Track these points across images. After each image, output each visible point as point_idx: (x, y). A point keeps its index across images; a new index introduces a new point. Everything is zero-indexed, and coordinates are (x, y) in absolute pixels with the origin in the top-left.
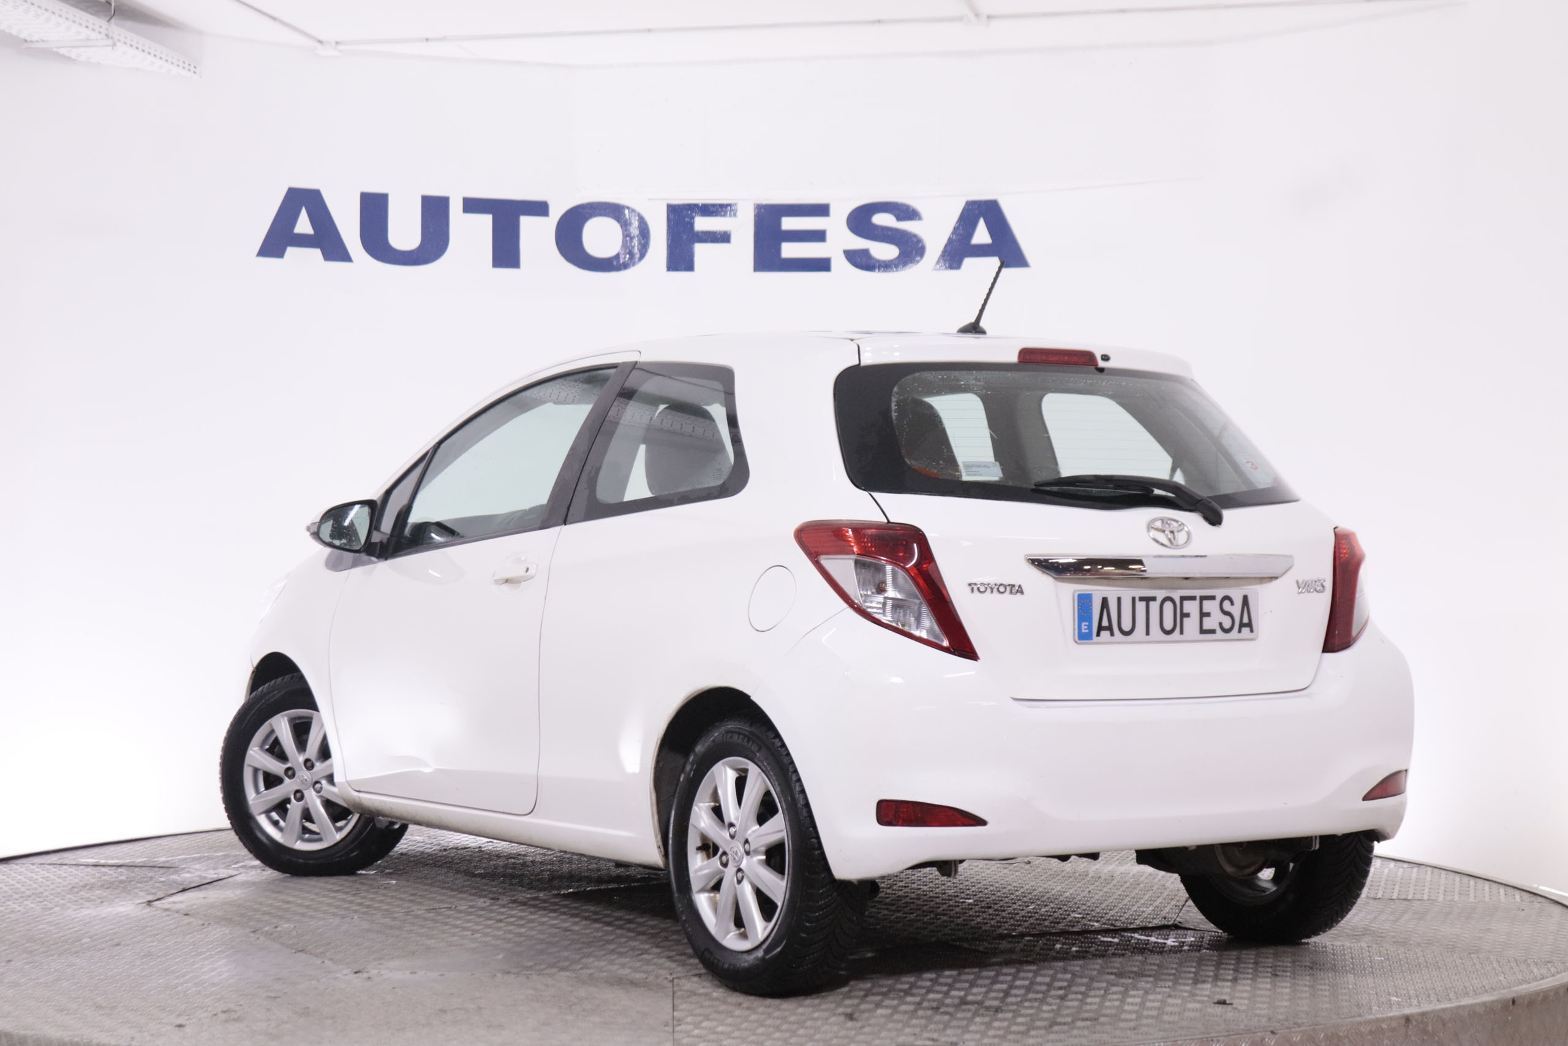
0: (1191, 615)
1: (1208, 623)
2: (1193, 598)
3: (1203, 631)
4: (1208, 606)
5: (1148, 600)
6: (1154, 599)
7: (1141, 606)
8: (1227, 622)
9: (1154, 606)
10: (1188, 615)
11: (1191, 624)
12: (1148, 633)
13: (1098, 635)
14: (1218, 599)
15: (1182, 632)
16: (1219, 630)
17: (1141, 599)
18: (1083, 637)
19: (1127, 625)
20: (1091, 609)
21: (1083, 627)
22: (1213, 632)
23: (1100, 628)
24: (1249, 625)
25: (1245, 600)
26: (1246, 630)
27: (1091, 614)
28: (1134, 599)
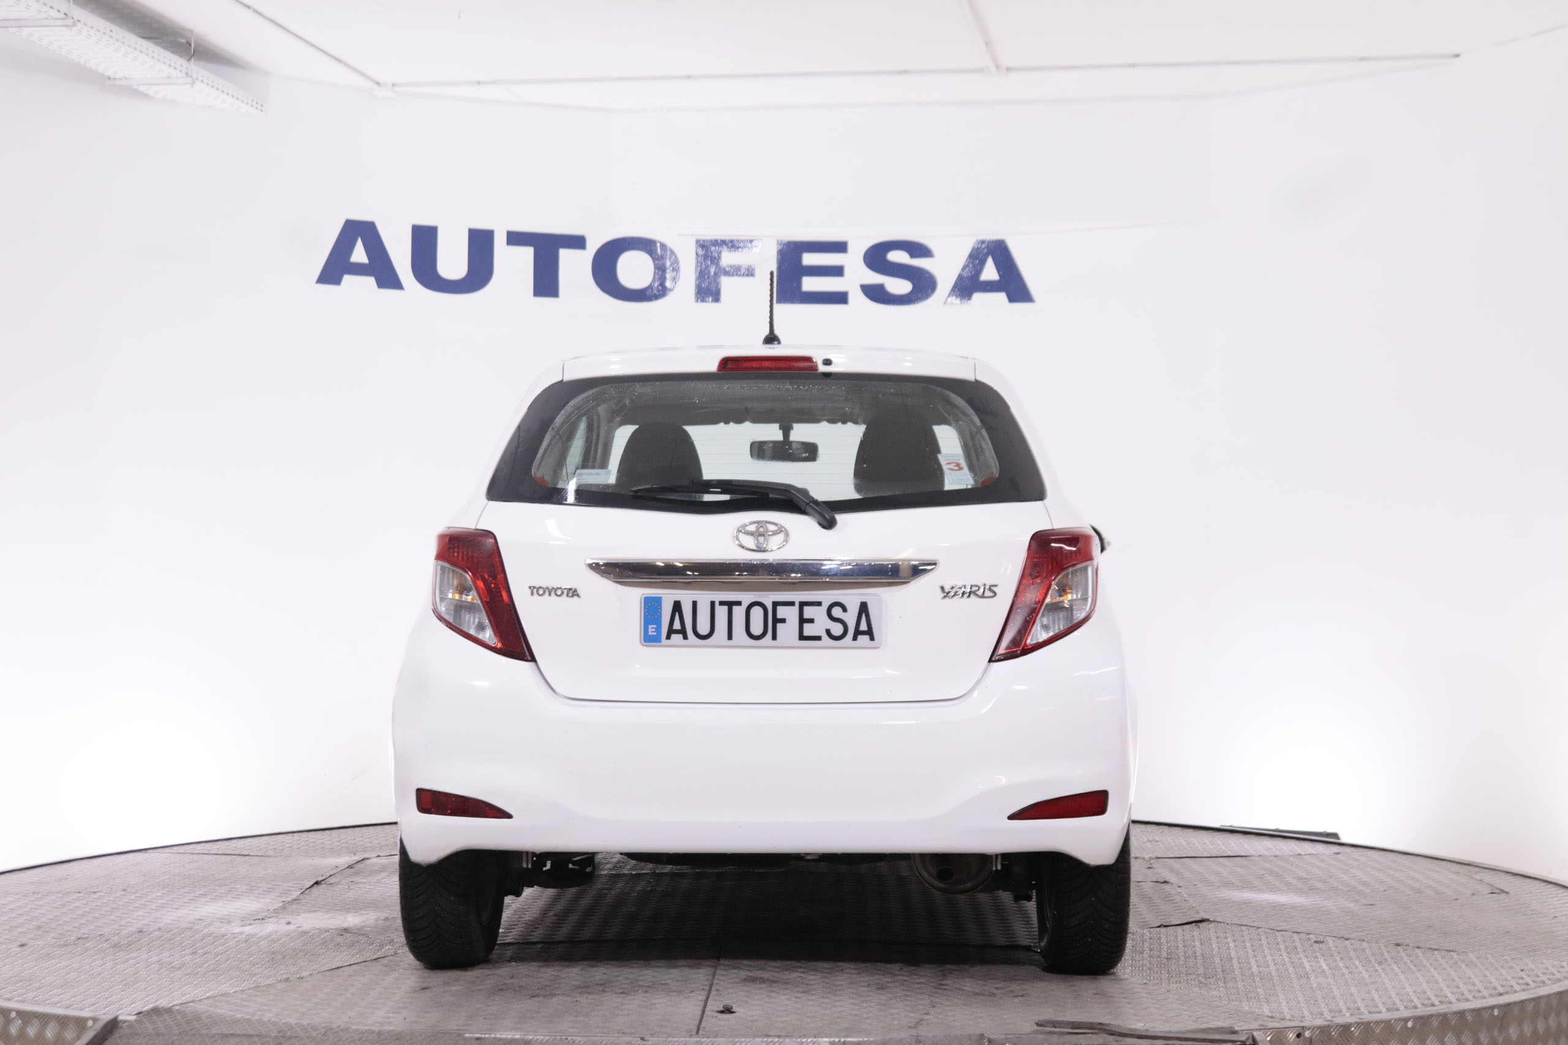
0: (787, 621)
1: (808, 630)
2: (792, 604)
3: (802, 637)
4: (809, 612)
5: (730, 605)
6: (739, 603)
7: (722, 612)
8: (837, 629)
9: (739, 613)
10: (783, 621)
11: (788, 630)
12: (730, 637)
13: (668, 637)
14: (825, 606)
15: (774, 637)
16: (825, 637)
17: (722, 603)
18: (650, 639)
19: (704, 629)
20: (661, 613)
21: (650, 630)
22: (818, 638)
23: (671, 631)
24: (870, 633)
25: (864, 608)
26: (863, 639)
27: (660, 617)
28: (713, 603)
